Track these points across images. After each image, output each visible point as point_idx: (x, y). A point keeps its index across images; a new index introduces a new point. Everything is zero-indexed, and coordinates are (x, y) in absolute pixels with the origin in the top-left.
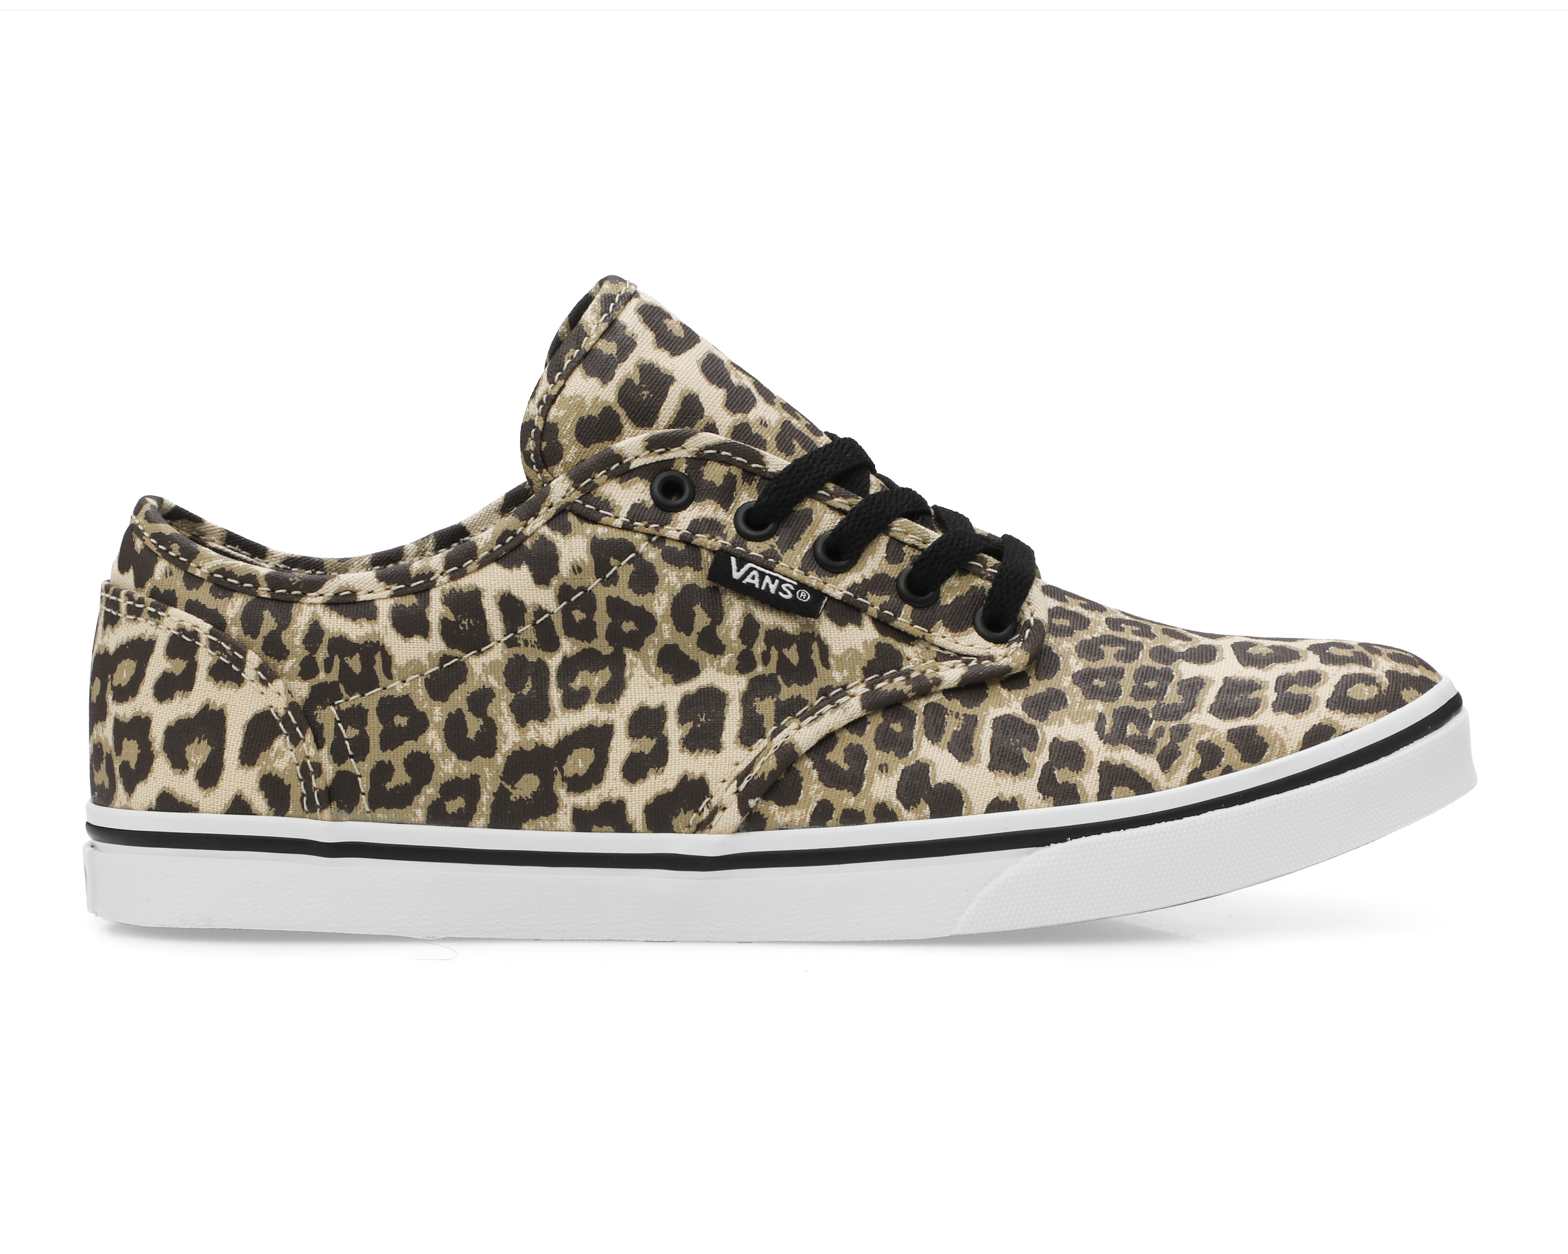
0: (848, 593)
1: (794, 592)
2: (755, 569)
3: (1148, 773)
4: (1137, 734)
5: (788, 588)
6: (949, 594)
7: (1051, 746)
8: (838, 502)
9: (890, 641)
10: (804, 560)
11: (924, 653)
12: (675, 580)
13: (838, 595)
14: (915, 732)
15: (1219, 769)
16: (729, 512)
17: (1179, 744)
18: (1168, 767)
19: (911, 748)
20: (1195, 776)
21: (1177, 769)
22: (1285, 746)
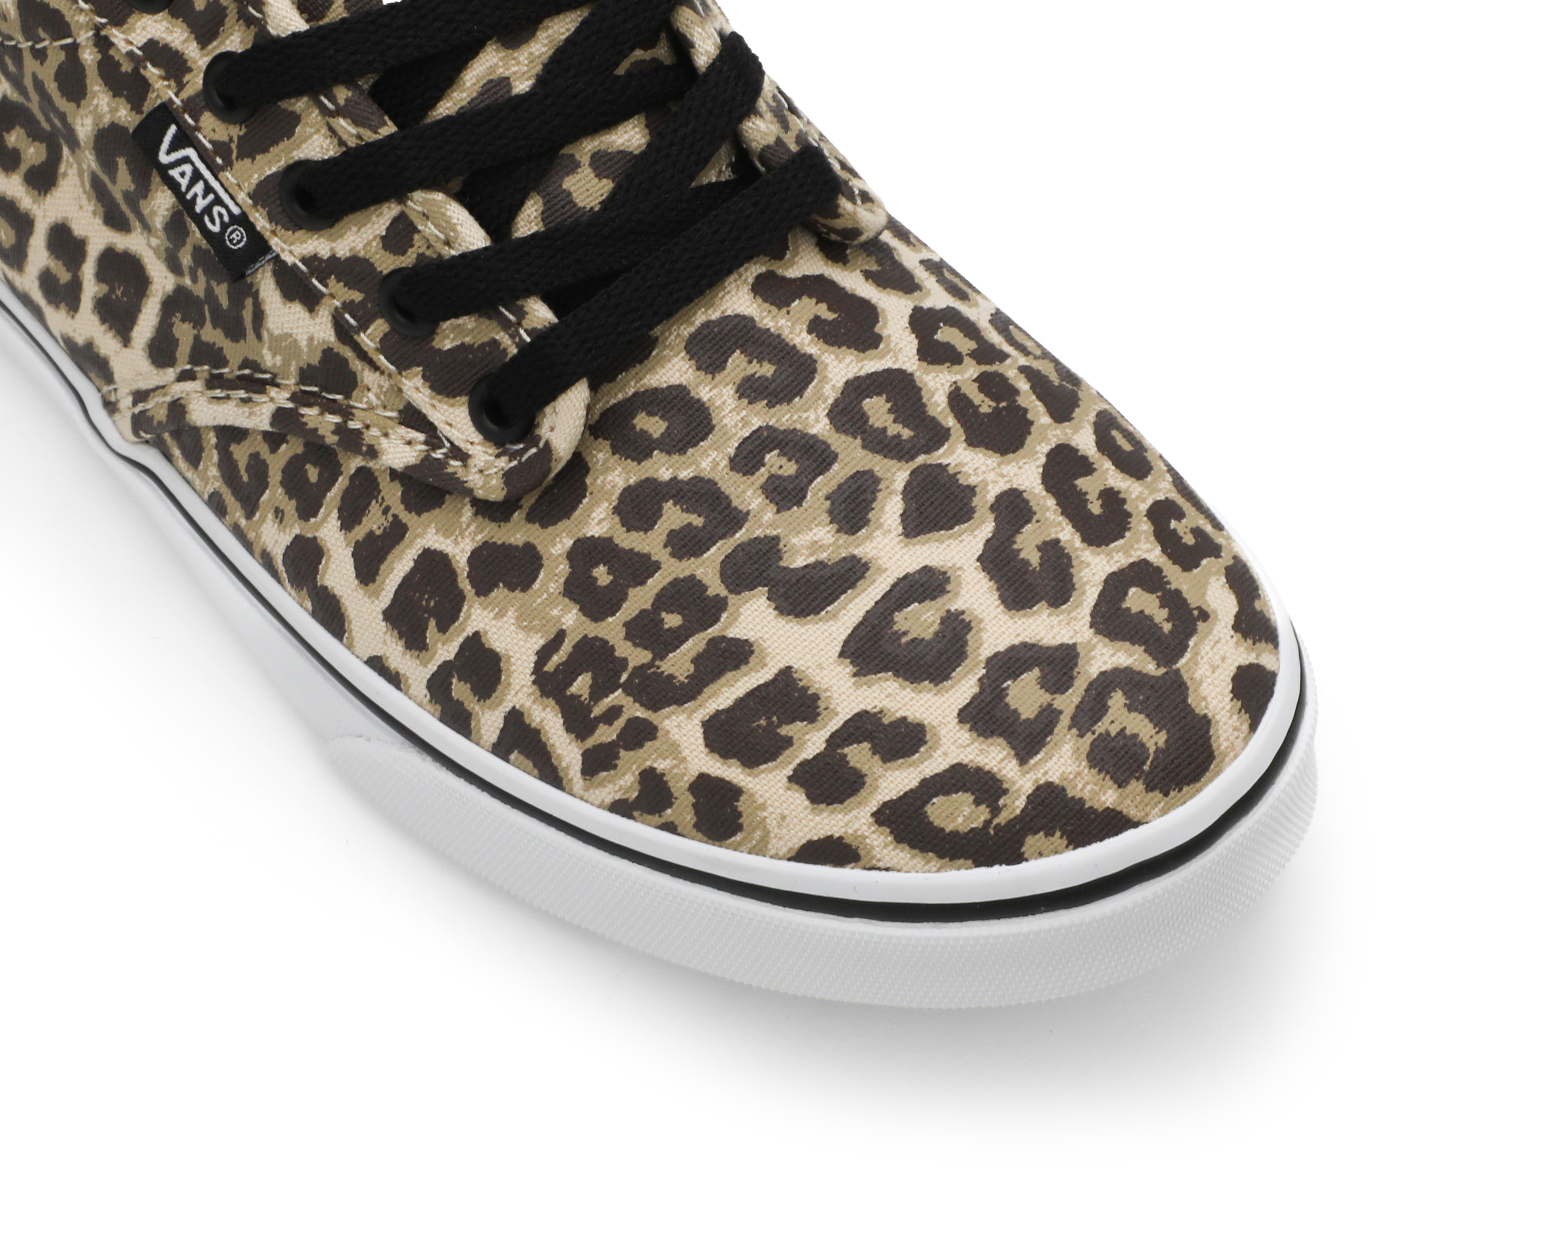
0: (300, 265)
1: (224, 226)
2: (193, 164)
3: (564, 764)
4: (583, 699)
5: (221, 216)
6: (452, 336)
7: (468, 640)
8: (343, 124)
9: (347, 353)
10: (260, 185)
11: (388, 395)
12: (106, 109)
13: (289, 259)
14: (329, 495)
15: (656, 819)
16: (205, 52)
17: (622, 753)
18: (592, 775)
19: (315, 515)
20: (621, 808)
21: (601, 784)
22: (768, 843)
